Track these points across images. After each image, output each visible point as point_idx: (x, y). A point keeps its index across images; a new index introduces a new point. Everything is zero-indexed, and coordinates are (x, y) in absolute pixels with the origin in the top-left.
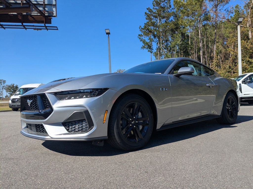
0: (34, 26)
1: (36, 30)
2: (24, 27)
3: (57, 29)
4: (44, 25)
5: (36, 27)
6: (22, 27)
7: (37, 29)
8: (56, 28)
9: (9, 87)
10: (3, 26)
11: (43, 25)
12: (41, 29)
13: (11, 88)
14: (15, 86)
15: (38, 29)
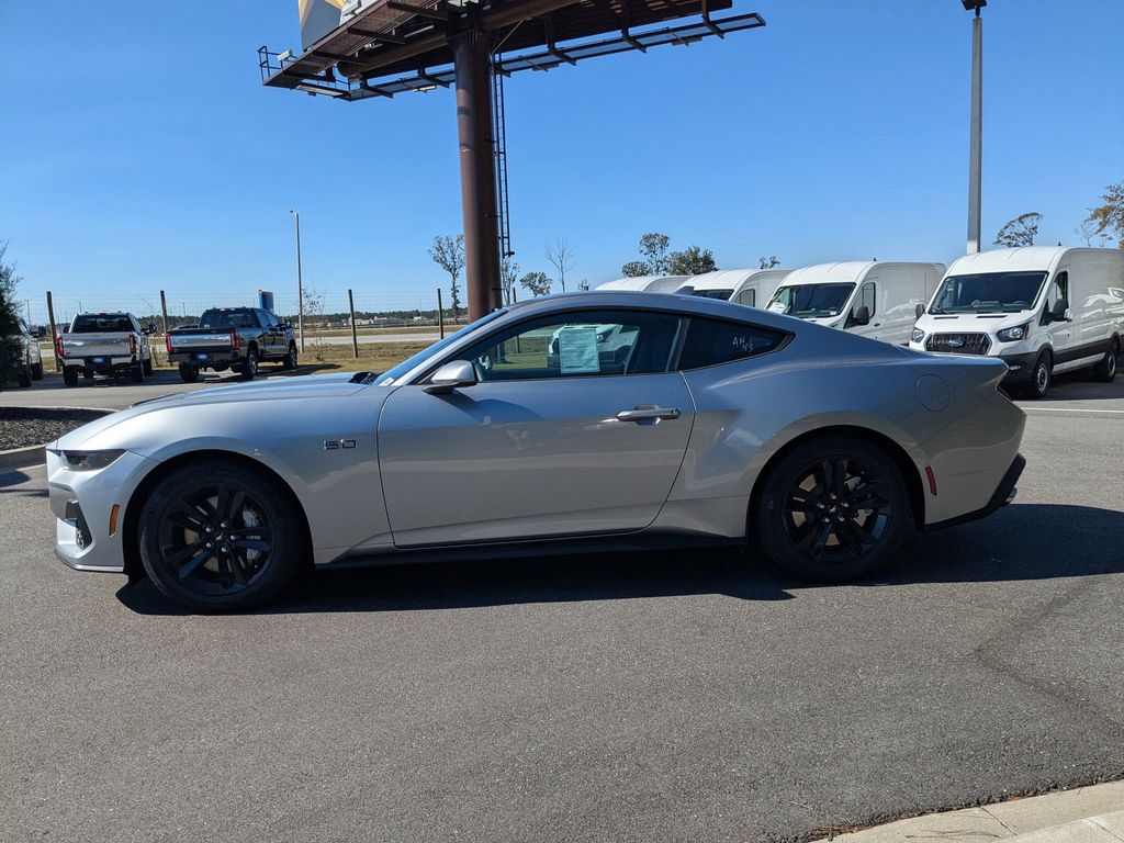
0: (667, 31)
1: (681, 43)
2: (636, 44)
3: (762, 24)
4: (701, 21)
5: (676, 33)
6: (626, 44)
7: (683, 38)
8: (756, 21)
9: (682, 259)
10: (567, 54)
11: (697, 18)
12: (698, 37)
13: (688, 265)
14: (701, 255)
15: (687, 40)
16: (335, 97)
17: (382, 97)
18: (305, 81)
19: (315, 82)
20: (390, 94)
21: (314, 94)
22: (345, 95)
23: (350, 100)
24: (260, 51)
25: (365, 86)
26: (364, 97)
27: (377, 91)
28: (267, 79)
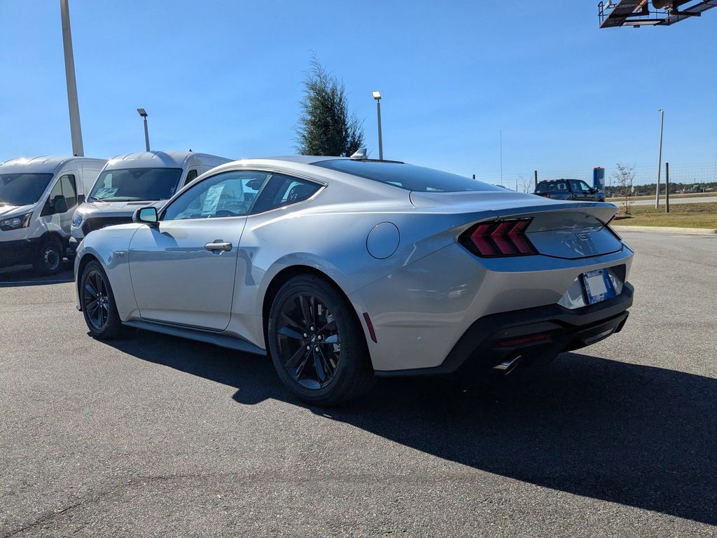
16: (655, 25)
17: (692, 17)
18: (628, 19)
19: (637, 18)
20: (698, 14)
21: (638, 26)
22: (662, 22)
23: (668, 24)
24: (599, 6)
25: (675, 12)
26: (678, 21)
27: (687, 14)
28: (602, 23)
